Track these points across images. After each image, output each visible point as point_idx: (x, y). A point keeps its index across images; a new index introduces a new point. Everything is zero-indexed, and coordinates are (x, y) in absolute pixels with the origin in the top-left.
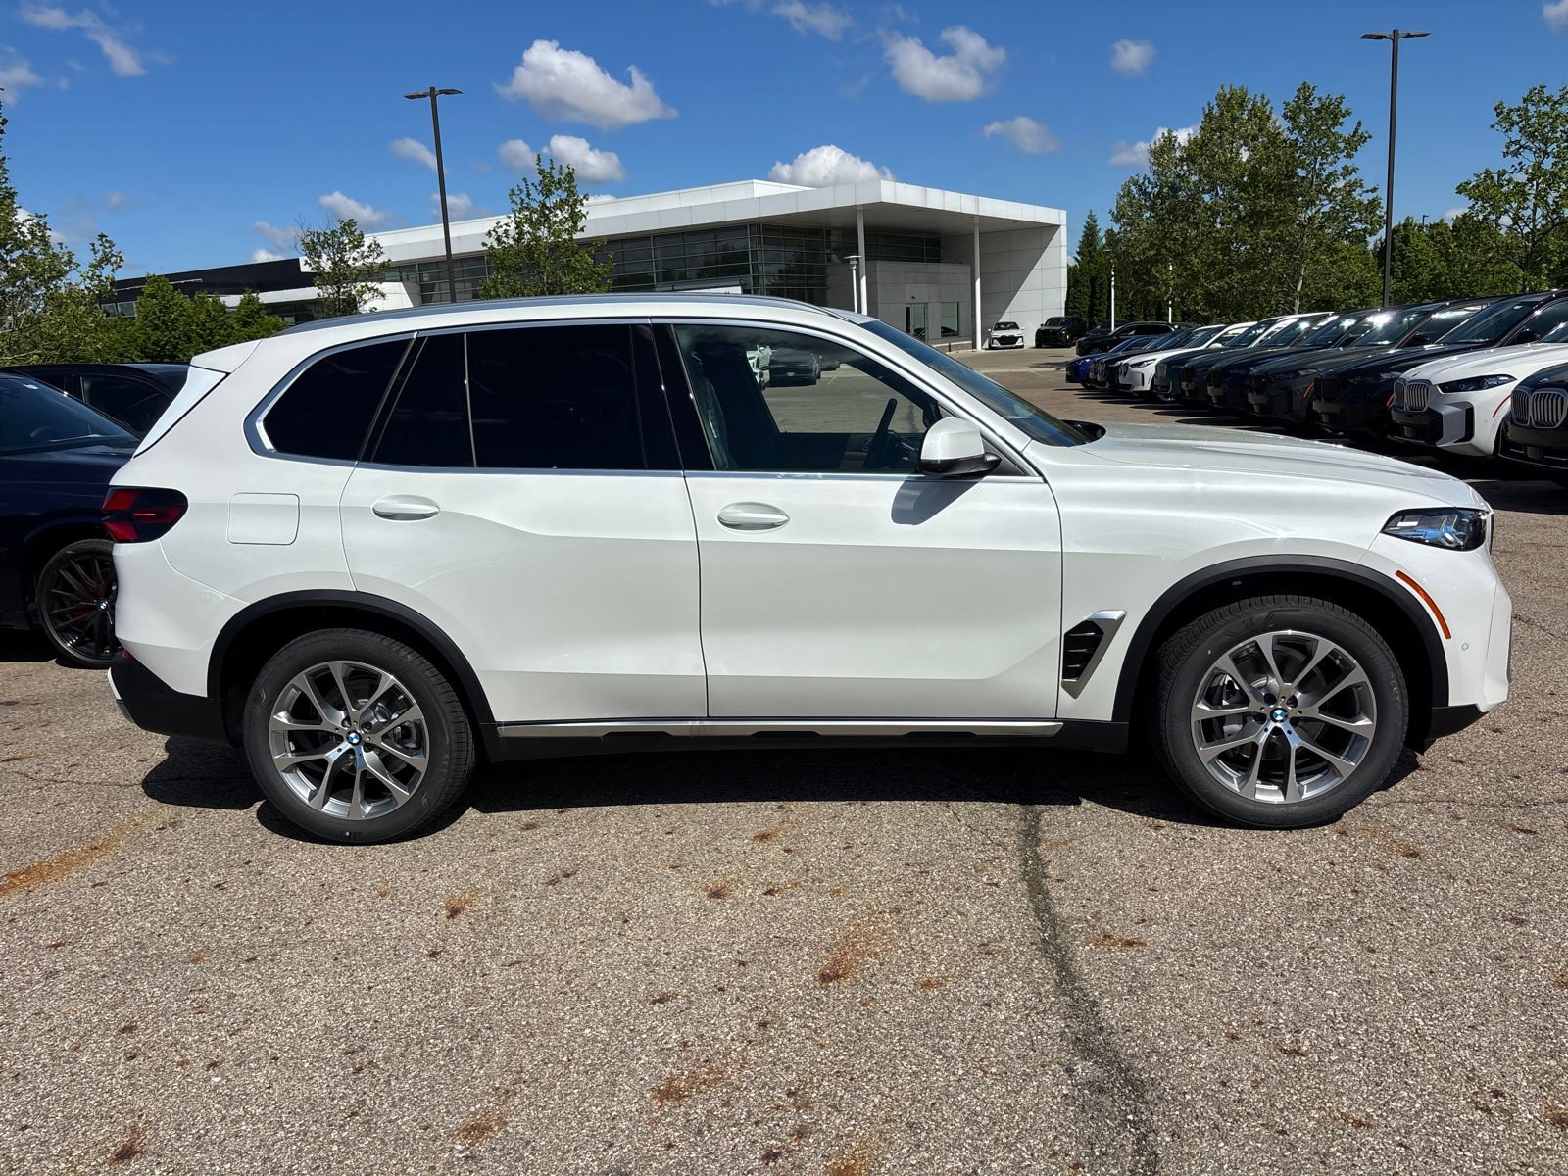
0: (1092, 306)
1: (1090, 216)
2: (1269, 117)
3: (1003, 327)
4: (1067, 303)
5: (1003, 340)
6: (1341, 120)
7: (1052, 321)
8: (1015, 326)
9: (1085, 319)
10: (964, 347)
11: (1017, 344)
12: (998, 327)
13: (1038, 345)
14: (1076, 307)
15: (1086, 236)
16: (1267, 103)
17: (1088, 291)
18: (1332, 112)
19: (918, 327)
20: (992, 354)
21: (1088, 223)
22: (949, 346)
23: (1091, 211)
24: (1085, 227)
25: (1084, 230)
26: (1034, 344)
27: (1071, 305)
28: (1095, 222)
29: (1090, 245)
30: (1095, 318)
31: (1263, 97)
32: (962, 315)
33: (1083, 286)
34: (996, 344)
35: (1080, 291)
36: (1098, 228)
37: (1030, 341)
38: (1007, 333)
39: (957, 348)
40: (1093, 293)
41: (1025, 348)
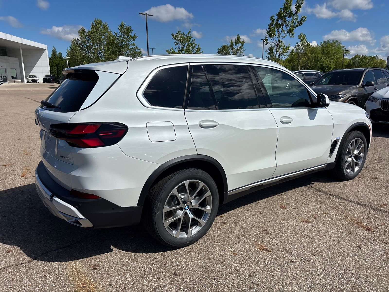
0: (58, 72)
1: (54, 48)
2: (108, 28)
3: (32, 76)
4: (50, 71)
5: (32, 80)
6: (131, 32)
7: (47, 76)
8: (35, 77)
9: (56, 76)
10: (19, 82)
11: (37, 82)
12: (30, 77)
13: (44, 82)
14: (53, 72)
15: (53, 53)
16: (107, 25)
17: (56, 68)
18: (129, 30)
19: (4, 75)
20: (29, 84)
21: (53, 49)
22: (15, 81)
23: (54, 46)
24: (52, 50)
25: (52, 51)
26: (43, 82)
27: (51, 72)
28: (55, 49)
29: (54, 56)
30: (59, 76)
31: (106, 23)
32: (17, 73)
33: (54, 67)
34: (30, 81)
35: (54, 68)
36: (56, 51)
37: (41, 81)
38: (34, 78)
39: (17, 82)
40: (58, 69)
41: (40, 83)
